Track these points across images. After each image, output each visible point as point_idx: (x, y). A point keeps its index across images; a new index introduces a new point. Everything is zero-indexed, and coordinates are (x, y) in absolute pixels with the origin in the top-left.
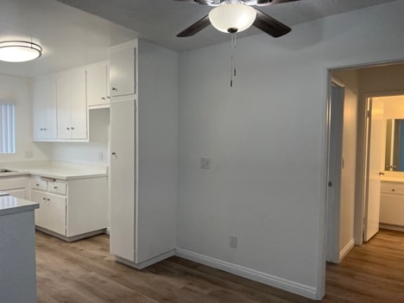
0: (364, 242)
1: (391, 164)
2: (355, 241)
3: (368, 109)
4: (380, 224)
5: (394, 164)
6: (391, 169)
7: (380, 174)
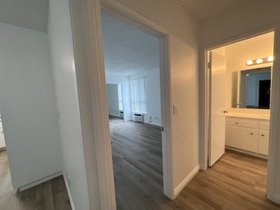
0: (209, 167)
1: (238, 102)
2: (200, 167)
3: (208, 61)
4: (226, 146)
5: (240, 102)
6: (238, 106)
7: (225, 112)
